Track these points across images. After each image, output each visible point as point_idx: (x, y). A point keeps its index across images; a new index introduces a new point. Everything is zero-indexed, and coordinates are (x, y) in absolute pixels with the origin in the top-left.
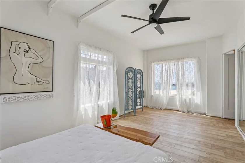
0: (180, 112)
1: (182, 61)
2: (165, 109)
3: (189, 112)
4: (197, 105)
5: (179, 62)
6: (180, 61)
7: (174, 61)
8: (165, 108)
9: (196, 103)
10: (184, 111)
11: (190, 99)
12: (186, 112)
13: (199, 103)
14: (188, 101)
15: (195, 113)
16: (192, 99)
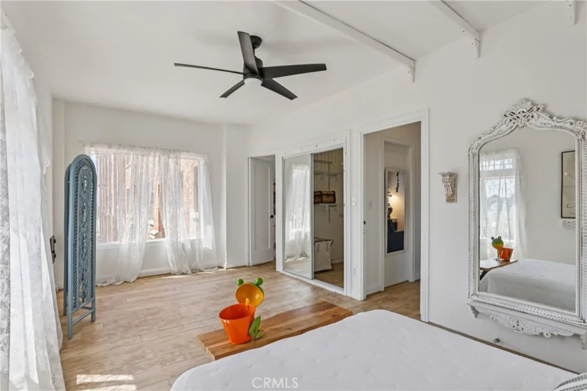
0: (174, 275)
1: (177, 157)
2: (138, 278)
3: (195, 271)
4: (207, 254)
5: (169, 157)
6: (171, 156)
7: (157, 155)
8: (137, 276)
9: (205, 248)
10: (184, 271)
11: (192, 243)
12: (190, 272)
13: (211, 248)
14: (188, 247)
15: (206, 269)
16: (197, 242)
